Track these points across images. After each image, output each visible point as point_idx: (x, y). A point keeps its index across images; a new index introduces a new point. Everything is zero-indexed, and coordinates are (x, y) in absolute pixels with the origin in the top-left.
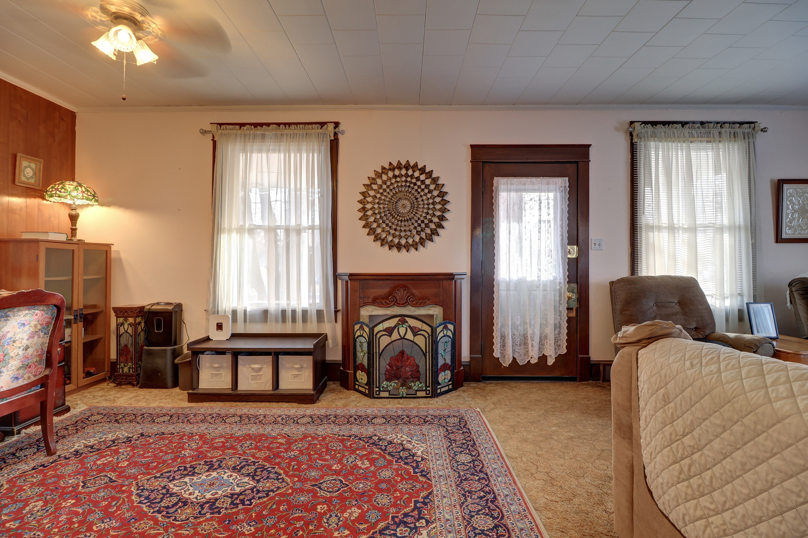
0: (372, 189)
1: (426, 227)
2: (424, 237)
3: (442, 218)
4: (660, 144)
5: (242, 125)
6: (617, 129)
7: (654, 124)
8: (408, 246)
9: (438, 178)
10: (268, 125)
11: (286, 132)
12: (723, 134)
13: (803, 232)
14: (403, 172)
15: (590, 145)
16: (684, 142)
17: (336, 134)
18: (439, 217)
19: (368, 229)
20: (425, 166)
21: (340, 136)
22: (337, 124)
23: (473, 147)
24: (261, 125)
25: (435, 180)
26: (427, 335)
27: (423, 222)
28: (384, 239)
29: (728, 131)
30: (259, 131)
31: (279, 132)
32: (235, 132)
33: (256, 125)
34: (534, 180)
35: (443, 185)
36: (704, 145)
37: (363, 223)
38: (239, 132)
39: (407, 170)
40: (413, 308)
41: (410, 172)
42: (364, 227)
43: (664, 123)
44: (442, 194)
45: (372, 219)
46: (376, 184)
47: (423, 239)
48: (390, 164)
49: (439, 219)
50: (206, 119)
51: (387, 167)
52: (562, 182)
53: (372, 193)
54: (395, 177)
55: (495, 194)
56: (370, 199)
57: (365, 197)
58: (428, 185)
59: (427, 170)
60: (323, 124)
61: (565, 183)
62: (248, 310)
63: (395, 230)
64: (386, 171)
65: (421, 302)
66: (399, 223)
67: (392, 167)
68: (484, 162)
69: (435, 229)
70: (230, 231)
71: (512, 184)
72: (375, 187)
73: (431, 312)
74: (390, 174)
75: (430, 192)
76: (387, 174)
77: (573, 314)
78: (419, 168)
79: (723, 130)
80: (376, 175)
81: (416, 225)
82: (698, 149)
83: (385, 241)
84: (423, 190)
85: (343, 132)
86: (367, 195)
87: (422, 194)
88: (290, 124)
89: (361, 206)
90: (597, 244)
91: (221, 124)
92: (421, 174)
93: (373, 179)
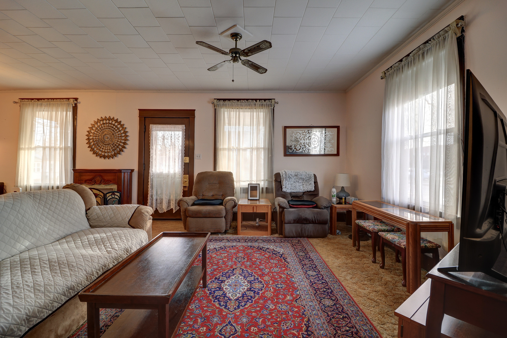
0: (93, 130)
1: (117, 147)
2: (116, 152)
3: (125, 143)
4: (226, 109)
5: (32, 99)
6: (209, 102)
7: (224, 100)
8: (108, 157)
9: (123, 125)
10: (44, 99)
11: (52, 103)
12: (257, 105)
13: (297, 151)
14: (108, 121)
15: (195, 110)
16: (238, 109)
17: (76, 104)
18: (123, 143)
19: (90, 149)
20: (117, 119)
21: (78, 105)
22: (76, 99)
23: (140, 110)
24: (41, 99)
25: (122, 126)
26: (101, 197)
27: (116, 145)
28: (97, 153)
29: (259, 103)
30: (40, 102)
31: (48, 103)
32: (28, 102)
33: (38, 99)
34: (169, 126)
35: (126, 128)
36: (247, 110)
37: (88, 145)
38: (31, 103)
39: (109, 121)
40: (104, 186)
41: (111, 122)
42: (88, 147)
43: (229, 100)
44: (125, 132)
45: (92, 144)
46: (95, 127)
47: (115, 153)
48: (101, 117)
49: (123, 144)
50: (17, 97)
51: (100, 119)
52: (182, 127)
53: (92, 131)
54: (104, 124)
55: (151, 132)
56: (91, 134)
57: (89, 133)
58: (119, 128)
59: (119, 121)
60: (68, 99)
61: (183, 127)
62: (32, 186)
63: (103, 149)
64: (99, 121)
65: (107, 182)
66: (105, 145)
67: (102, 119)
68: (145, 118)
69: (122, 149)
70: (24, 149)
71: (158, 128)
72: (94, 128)
73: (112, 187)
74: (101, 122)
75: (120, 131)
76: (100, 122)
77: (186, 189)
78: (115, 119)
79: (257, 103)
80: (94, 123)
81: (112, 146)
82: (244, 112)
83: (98, 154)
84: (116, 130)
85: (80, 103)
86: (90, 132)
87: (116, 132)
88: (54, 99)
89: (88, 137)
90: (198, 156)
91: (22, 99)
92: (115, 123)
93: (93, 125)
